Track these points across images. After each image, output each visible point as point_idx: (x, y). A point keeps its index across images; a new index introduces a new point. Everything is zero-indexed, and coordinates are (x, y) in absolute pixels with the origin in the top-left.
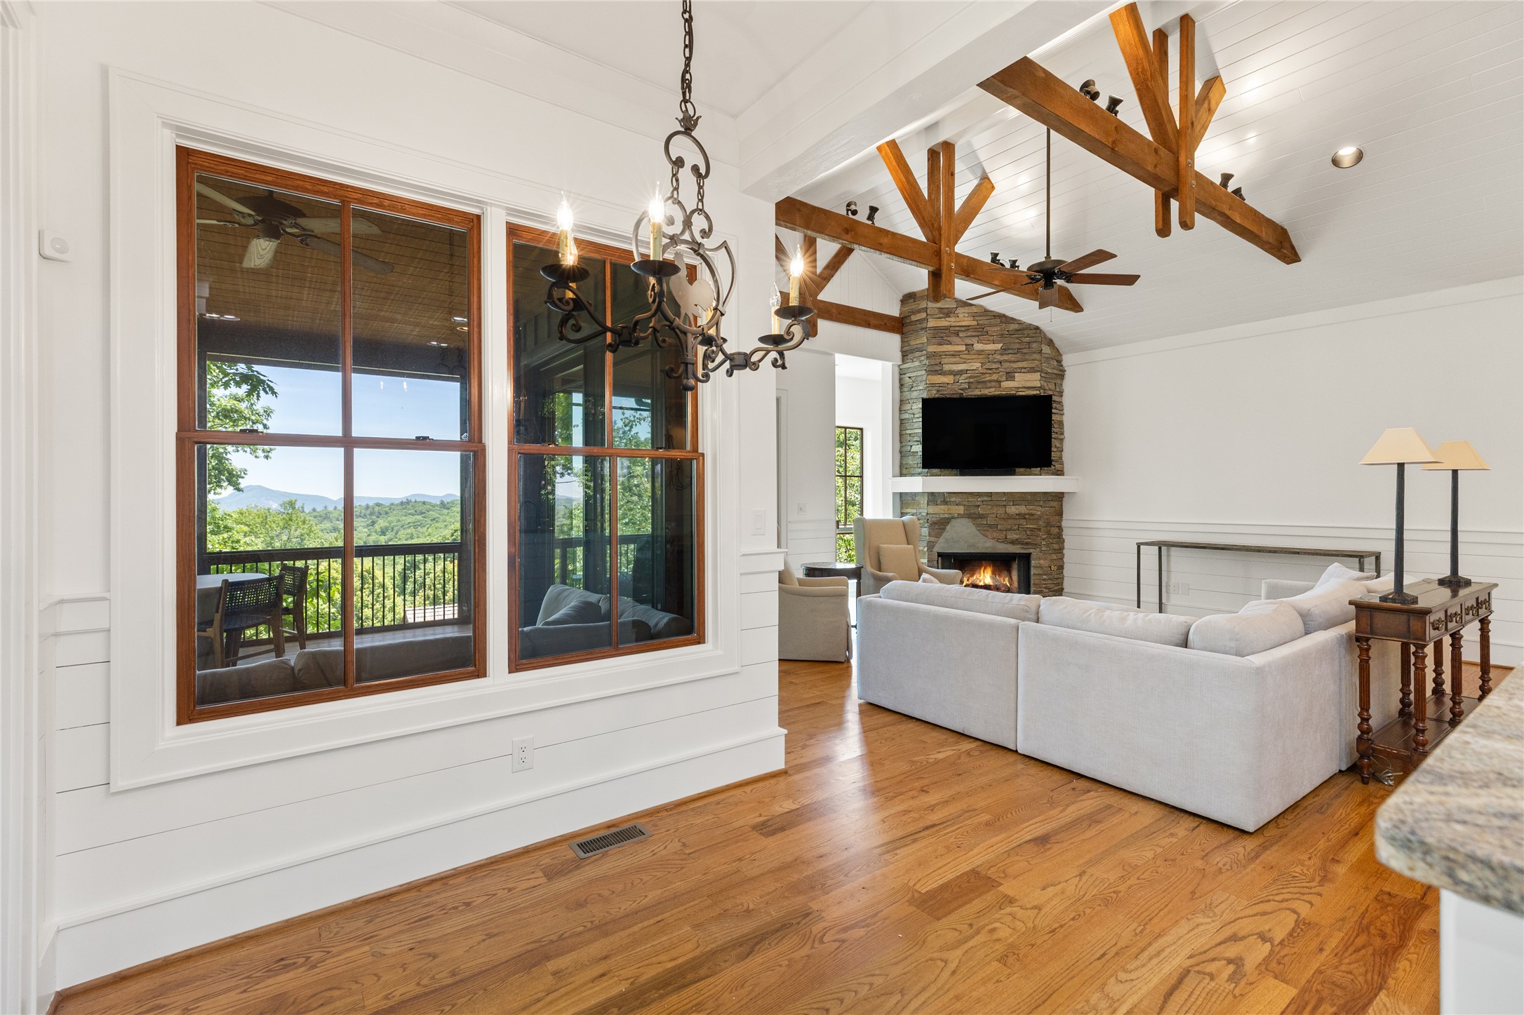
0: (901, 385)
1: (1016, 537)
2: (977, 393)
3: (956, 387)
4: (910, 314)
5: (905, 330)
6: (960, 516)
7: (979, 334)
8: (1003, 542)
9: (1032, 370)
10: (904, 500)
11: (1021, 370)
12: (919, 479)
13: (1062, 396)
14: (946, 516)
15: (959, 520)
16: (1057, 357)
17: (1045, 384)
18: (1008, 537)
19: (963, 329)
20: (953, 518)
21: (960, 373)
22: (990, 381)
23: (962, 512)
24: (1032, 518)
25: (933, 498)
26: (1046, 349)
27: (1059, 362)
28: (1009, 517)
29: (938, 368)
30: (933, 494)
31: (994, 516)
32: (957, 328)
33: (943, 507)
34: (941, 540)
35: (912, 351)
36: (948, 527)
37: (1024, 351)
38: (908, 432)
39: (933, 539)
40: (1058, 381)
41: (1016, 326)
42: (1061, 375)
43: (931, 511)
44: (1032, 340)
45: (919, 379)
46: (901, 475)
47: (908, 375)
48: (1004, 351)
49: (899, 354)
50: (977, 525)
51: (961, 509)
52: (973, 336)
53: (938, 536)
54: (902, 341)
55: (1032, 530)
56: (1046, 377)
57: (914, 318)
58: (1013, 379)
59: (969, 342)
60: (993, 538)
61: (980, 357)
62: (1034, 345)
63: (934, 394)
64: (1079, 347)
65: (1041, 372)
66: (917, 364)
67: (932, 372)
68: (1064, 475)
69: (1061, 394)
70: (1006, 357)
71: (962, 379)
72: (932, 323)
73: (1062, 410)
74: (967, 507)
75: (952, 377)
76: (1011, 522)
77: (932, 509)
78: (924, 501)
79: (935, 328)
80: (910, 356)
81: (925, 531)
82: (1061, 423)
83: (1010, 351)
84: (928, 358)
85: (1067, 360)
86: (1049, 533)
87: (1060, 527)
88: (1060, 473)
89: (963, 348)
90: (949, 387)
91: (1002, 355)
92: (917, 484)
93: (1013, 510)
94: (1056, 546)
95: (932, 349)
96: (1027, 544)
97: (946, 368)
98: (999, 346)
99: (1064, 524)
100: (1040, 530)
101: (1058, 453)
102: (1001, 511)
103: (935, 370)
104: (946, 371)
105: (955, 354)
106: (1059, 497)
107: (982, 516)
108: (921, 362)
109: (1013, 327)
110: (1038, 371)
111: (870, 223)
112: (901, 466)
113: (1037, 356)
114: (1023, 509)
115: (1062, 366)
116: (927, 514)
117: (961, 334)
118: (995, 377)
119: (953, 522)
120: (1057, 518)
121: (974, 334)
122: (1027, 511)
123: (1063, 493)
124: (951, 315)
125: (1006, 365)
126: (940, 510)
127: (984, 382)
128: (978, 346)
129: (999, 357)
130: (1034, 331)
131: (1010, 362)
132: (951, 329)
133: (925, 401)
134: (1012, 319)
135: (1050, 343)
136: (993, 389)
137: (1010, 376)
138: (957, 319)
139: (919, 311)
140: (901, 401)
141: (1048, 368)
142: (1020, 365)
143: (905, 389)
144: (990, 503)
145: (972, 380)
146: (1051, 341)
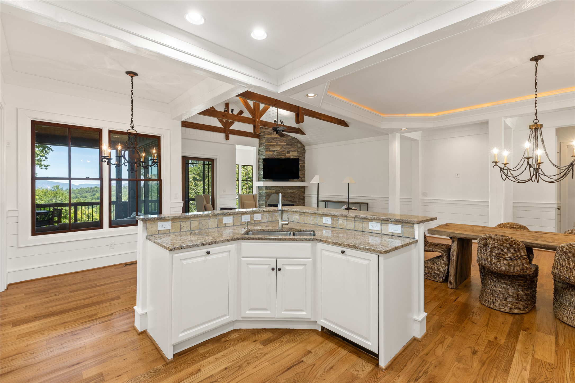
0: (259, 154)
1: (290, 199)
2: (279, 157)
3: (273, 155)
4: (260, 133)
5: (260, 137)
6: (274, 193)
7: (280, 140)
8: (286, 201)
9: (295, 151)
10: (260, 188)
11: (292, 151)
12: (262, 182)
13: (305, 158)
14: (270, 193)
15: (274, 194)
16: (303, 147)
17: (299, 155)
18: (288, 199)
19: (275, 138)
20: (272, 194)
21: (275, 151)
22: (283, 154)
23: (275, 192)
24: (294, 194)
25: (267, 188)
26: (299, 145)
27: (304, 148)
28: (288, 193)
29: (268, 149)
30: (266, 187)
31: (284, 193)
32: (274, 138)
33: (269, 190)
34: (269, 200)
35: (261, 144)
36: (271, 196)
37: (292, 145)
38: (261, 168)
39: (266, 200)
40: (303, 154)
41: (290, 138)
42: (304, 152)
43: (266, 192)
44: (295, 142)
45: (263, 152)
46: (259, 181)
47: (260, 151)
48: (287, 145)
49: (258, 145)
51: (275, 191)
52: (278, 140)
53: (268, 199)
54: (259, 141)
55: (294, 197)
56: (299, 153)
57: (262, 134)
58: (289, 153)
59: (277, 142)
60: (284, 200)
61: (280, 146)
62: (295, 144)
63: (267, 157)
64: (309, 145)
65: (297, 151)
66: (263, 148)
67: (266, 150)
68: (305, 181)
69: (304, 158)
70: (287, 147)
71: (275, 153)
72: (266, 136)
73: (305, 162)
74: (277, 190)
75: (272, 152)
76: (288, 195)
77: (266, 191)
78: (264, 189)
79: (267, 138)
80: (261, 145)
81: (264, 198)
82: (304, 166)
83: (289, 145)
84: (265, 146)
85: (306, 148)
86: (300, 198)
87: (304, 197)
88: (304, 181)
89: (275, 144)
90: (271, 155)
91: (286, 146)
92: (261, 184)
93: (289, 191)
94: (302, 202)
95: (266, 144)
96: (293, 201)
97: (271, 149)
98: (285, 143)
99: (305, 195)
100: (296, 197)
101: (303, 175)
102: (286, 192)
103: (268, 150)
104: (270, 151)
105: (273, 145)
106: (304, 188)
108: (264, 147)
109: (289, 138)
110: (296, 151)
111: (232, 113)
112: (259, 178)
113: (296, 147)
114: (292, 191)
115: (305, 149)
116: (265, 193)
117: (275, 140)
118: (284, 152)
119: (272, 195)
120: (303, 194)
121: (279, 140)
122: (293, 192)
123: (305, 187)
124: (272, 134)
125: (287, 149)
126: (269, 191)
127: (281, 154)
128: (280, 143)
129: (285, 147)
130: (295, 139)
131: (288, 148)
132: (272, 138)
133: (263, 159)
134: (289, 136)
135: (300, 143)
136: (284, 156)
137: (288, 152)
138: (274, 135)
139: (263, 132)
140: (259, 159)
141: (300, 150)
142: (291, 149)
143: (260, 155)
144: (283, 189)
145: (278, 153)
146: (301, 142)
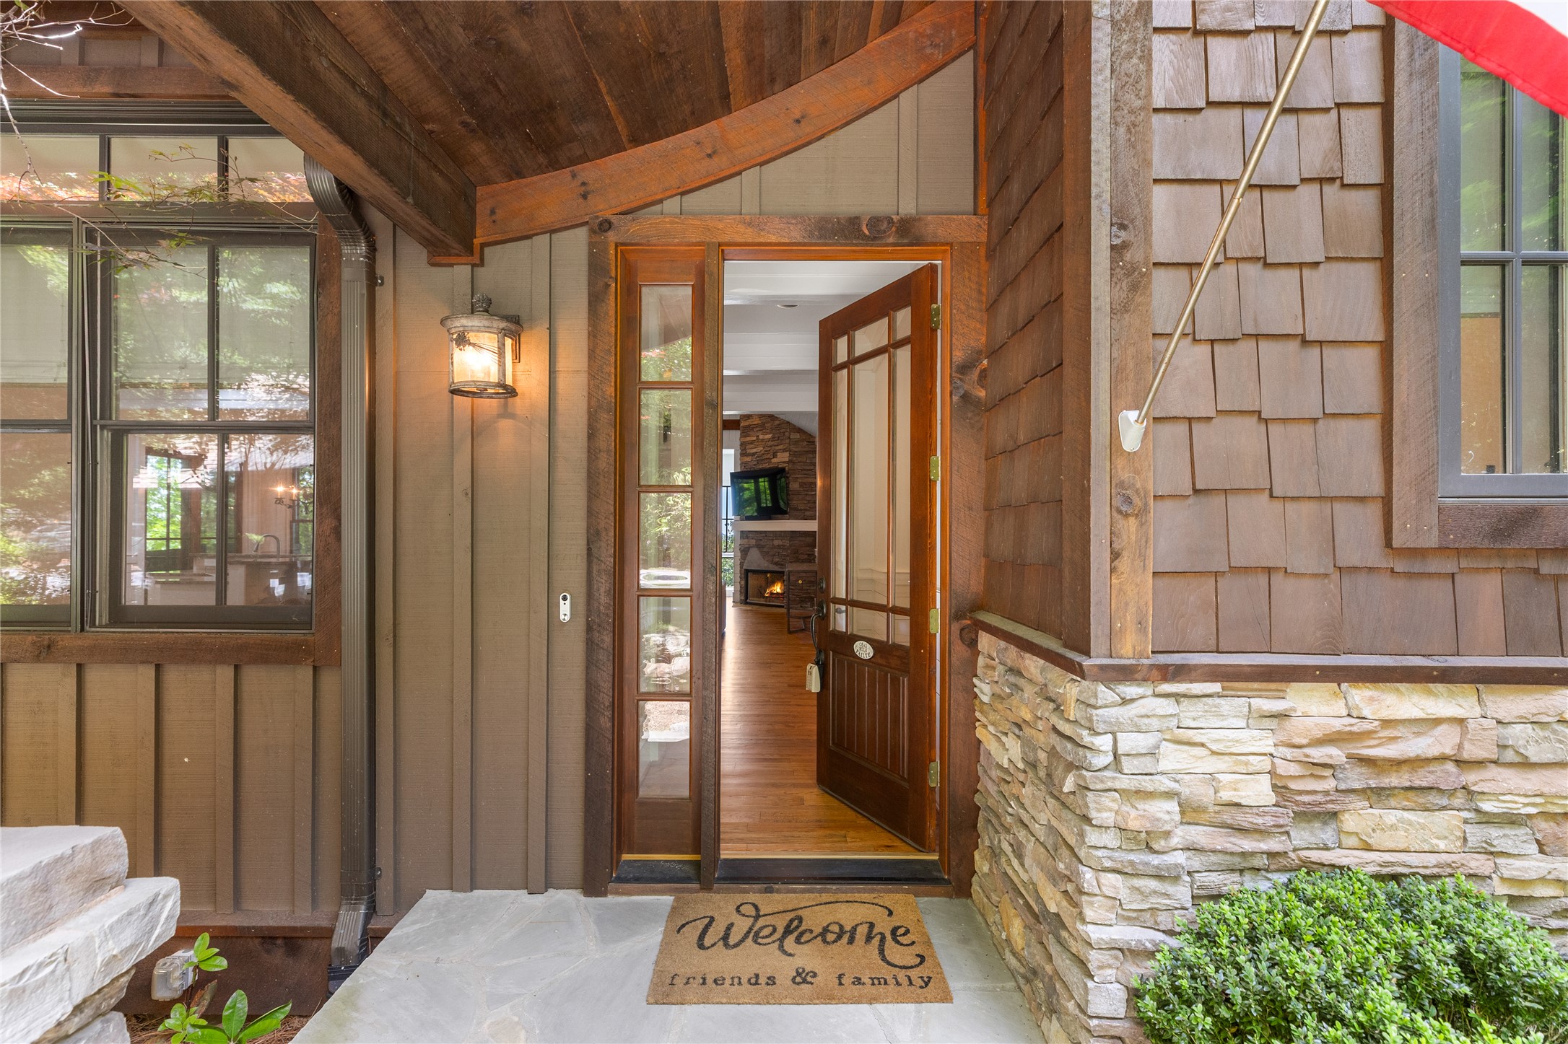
1: (777, 560)
2: (761, 467)
3: (752, 464)
6: (753, 546)
7: (762, 429)
8: (771, 563)
9: (784, 450)
11: (780, 451)
14: (748, 546)
15: (753, 549)
16: (808, 438)
18: (774, 560)
19: (755, 426)
20: (751, 547)
21: (755, 454)
22: (767, 458)
23: (754, 544)
24: (784, 548)
25: (742, 534)
26: (796, 436)
28: (774, 547)
29: (745, 452)
30: (742, 532)
31: (768, 546)
32: (753, 426)
33: (746, 540)
34: (746, 561)
36: (751, 554)
37: (781, 438)
39: (742, 561)
41: (779, 422)
43: (741, 543)
44: (785, 430)
48: (772, 439)
50: (761, 552)
51: (753, 542)
53: (745, 558)
55: (784, 556)
56: (797, 454)
59: (757, 434)
60: (768, 561)
61: (762, 443)
62: (786, 434)
63: (743, 469)
65: (792, 451)
67: (742, 454)
70: (773, 443)
71: (755, 458)
72: (743, 423)
74: (757, 540)
75: (751, 457)
76: (774, 550)
77: (742, 541)
78: (740, 536)
79: (743, 427)
83: (776, 439)
86: (797, 558)
88: (811, 518)
89: (756, 438)
90: (749, 463)
91: (772, 441)
93: (777, 542)
95: (742, 440)
96: (783, 565)
97: (749, 451)
98: (769, 436)
100: (789, 556)
102: (771, 543)
104: (748, 454)
105: (752, 442)
107: (763, 547)
110: (790, 451)
113: (787, 441)
114: (780, 542)
117: (755, 429)
118: (769, 456)
119: (751, 550)
121: (760, 429)
122: (782, 543)
125: (773, 448)
126: (745, 542)
127: (764, 460)
128: (761, 437)
129: (771, 443)
130: (786, 425)
132: (751, 426)
135: (800, 431)
136: (767, 464)
137: (775, 456)
141: (798, 448)
142: (779, 447)
144: (766, 538)
145: (759, 458)
146: (801, 429)
